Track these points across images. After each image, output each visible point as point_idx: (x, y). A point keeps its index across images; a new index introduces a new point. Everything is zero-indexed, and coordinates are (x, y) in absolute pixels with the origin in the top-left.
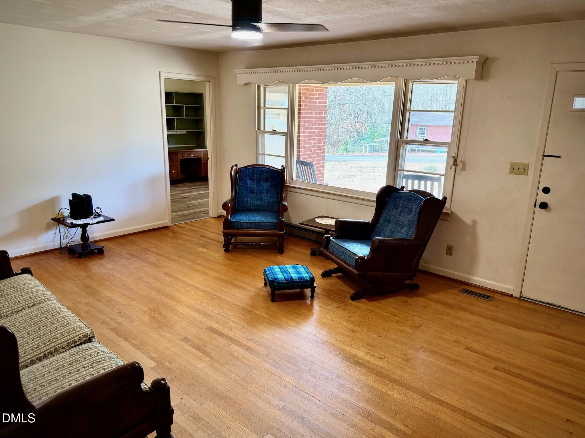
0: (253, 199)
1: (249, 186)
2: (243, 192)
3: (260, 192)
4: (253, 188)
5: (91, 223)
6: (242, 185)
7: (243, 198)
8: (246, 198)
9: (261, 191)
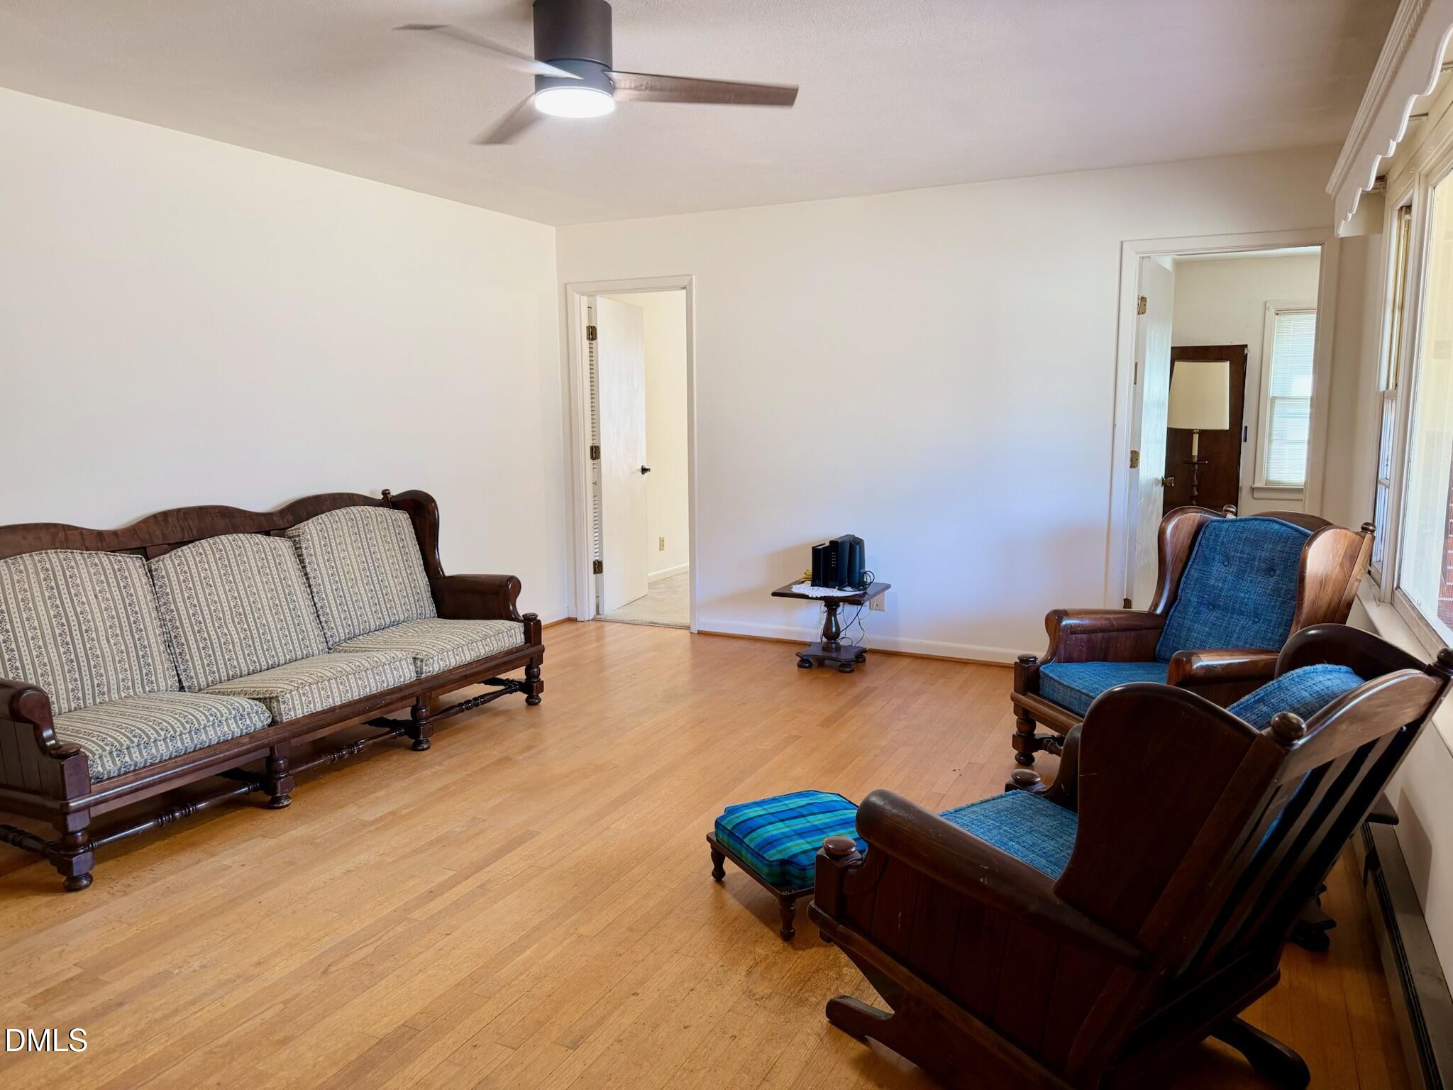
0: (1207, 629)
1: (1212, 582)
2: (1190, 601)
3: (1233, 608)
4: (1221, 590)
5: (810, 596)
6: (1196, 575)
7: (1184, 619)
8: (1192, 621)
9: (1237, 606)
